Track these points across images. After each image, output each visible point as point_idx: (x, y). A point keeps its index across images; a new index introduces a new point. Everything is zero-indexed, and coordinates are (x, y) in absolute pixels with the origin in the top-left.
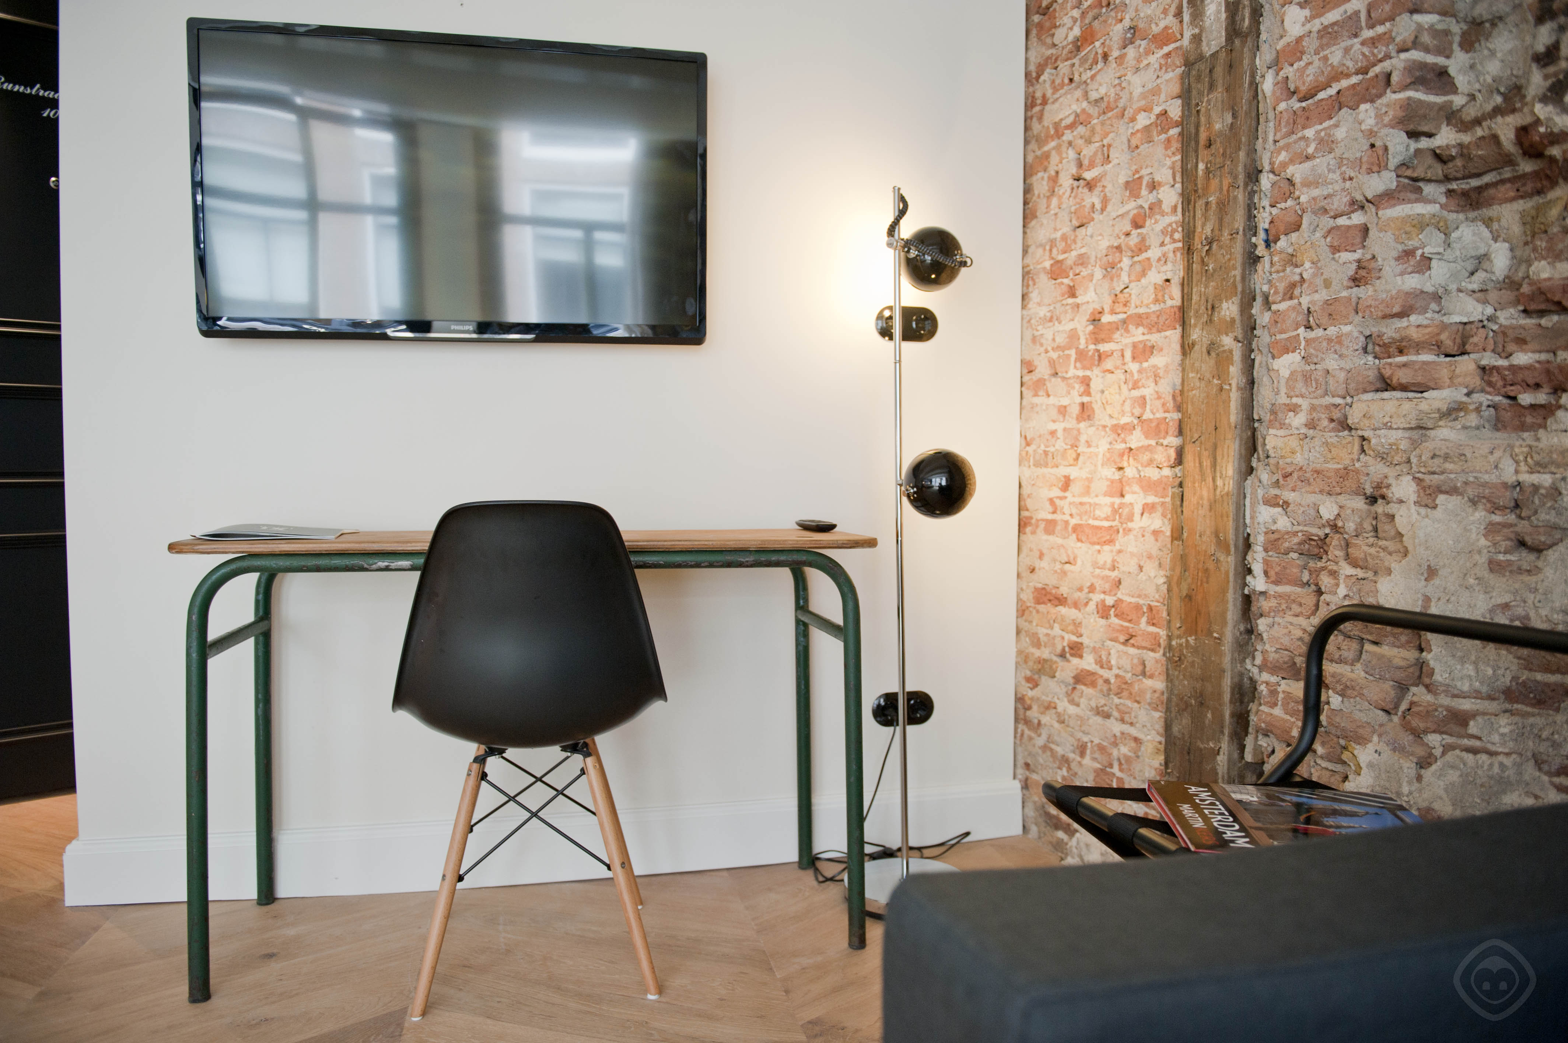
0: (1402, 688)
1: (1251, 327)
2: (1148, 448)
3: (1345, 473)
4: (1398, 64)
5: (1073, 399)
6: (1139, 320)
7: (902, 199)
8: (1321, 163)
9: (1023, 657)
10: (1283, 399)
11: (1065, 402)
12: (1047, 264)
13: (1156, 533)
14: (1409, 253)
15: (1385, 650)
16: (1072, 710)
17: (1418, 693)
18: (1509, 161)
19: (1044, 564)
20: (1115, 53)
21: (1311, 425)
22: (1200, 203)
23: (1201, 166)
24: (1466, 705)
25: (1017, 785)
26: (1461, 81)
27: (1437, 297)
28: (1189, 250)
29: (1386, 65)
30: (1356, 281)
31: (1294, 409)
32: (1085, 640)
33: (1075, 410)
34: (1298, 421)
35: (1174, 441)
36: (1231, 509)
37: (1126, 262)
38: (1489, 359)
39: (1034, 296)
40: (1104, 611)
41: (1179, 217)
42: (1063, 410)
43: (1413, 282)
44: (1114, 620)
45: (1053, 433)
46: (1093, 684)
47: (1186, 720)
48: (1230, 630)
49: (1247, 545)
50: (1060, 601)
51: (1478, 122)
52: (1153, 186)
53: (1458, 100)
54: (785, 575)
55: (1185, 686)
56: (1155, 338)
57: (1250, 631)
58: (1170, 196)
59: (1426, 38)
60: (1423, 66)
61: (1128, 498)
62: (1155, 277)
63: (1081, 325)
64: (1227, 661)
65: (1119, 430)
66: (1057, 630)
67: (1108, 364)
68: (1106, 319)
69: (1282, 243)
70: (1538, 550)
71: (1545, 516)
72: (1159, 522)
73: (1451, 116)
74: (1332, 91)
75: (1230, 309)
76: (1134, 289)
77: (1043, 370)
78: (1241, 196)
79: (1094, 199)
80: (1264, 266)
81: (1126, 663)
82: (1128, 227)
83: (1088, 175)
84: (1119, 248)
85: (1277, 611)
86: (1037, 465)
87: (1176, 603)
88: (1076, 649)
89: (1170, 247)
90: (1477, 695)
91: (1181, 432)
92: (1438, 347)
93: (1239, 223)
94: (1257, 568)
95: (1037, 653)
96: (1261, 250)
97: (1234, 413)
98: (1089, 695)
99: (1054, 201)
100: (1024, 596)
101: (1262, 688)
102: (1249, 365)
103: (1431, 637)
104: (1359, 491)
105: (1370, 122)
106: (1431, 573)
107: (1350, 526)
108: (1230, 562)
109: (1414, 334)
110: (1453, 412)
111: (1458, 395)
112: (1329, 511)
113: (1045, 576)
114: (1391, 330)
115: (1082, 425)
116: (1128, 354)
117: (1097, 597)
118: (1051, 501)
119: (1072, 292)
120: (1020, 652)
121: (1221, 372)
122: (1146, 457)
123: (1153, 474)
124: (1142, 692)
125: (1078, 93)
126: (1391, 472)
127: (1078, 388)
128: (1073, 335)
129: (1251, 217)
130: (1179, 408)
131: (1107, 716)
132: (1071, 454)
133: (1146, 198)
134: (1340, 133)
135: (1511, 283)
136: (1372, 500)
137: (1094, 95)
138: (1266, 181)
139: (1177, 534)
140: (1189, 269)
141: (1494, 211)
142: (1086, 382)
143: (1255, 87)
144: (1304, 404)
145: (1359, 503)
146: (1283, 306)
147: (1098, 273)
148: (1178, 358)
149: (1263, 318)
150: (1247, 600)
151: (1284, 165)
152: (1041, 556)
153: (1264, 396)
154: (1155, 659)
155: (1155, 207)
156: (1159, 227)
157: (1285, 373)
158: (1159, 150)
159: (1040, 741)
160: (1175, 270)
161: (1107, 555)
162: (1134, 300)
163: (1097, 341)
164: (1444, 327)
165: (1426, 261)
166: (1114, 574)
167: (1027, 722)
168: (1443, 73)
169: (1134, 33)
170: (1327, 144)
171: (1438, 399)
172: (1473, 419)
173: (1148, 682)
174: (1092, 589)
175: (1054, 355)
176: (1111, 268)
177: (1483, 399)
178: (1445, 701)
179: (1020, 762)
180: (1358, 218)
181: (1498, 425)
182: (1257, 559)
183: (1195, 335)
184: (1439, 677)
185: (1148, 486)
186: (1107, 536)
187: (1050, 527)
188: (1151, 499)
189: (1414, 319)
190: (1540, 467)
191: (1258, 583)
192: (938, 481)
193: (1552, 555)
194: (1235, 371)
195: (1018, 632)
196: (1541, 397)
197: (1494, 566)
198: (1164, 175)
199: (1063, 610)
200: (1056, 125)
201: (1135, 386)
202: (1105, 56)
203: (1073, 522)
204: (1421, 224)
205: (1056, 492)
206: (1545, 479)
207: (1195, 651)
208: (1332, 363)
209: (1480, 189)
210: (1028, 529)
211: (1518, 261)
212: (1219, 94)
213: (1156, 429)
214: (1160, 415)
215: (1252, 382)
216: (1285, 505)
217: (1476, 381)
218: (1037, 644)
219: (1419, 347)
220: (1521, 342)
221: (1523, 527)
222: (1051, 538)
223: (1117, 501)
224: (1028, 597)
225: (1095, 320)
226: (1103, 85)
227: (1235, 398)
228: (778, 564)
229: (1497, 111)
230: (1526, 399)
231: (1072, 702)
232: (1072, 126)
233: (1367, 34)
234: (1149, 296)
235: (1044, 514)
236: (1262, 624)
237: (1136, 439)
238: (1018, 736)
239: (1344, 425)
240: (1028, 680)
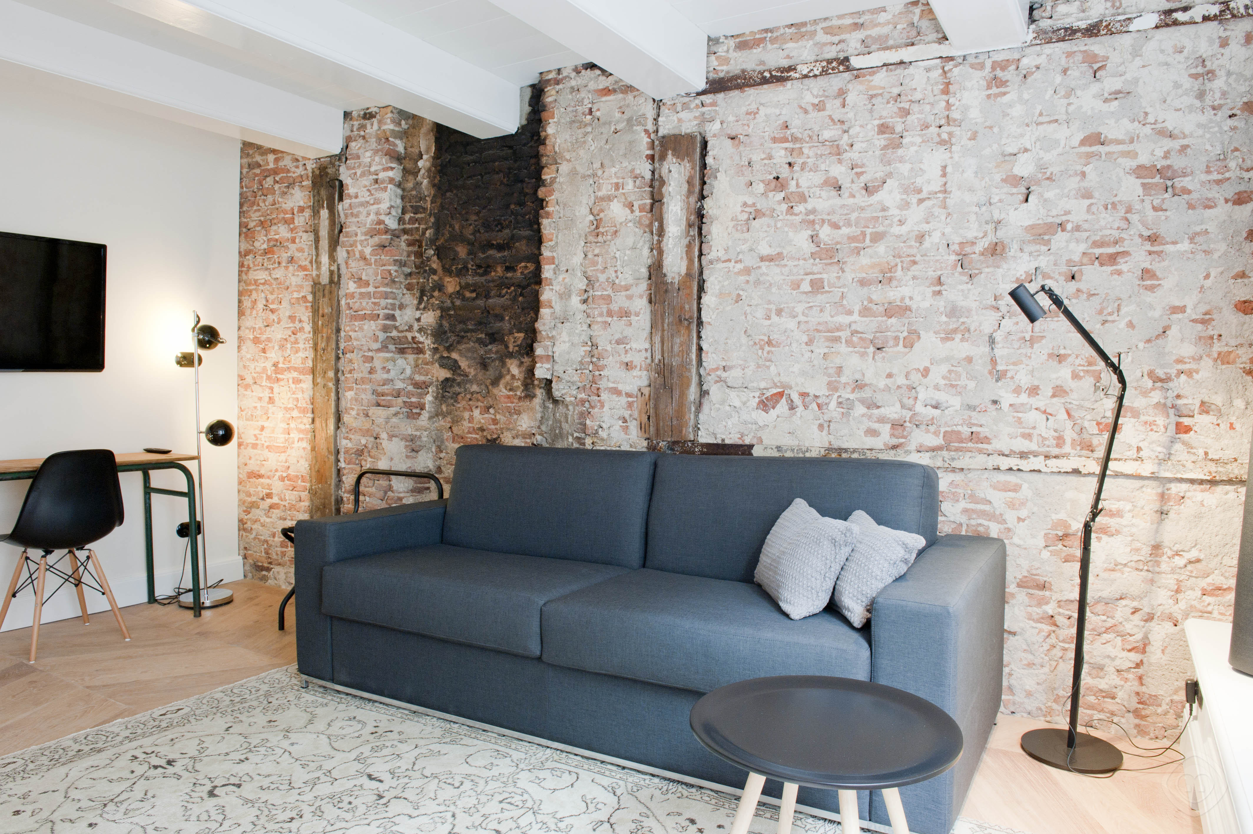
0: (386, 493)
1: (338, 380)
2: (300, 417)
3: (368, 430)
4: (382, 313)
5: (266, 394)
6: (296, 369)
7: (198, 317)
8: (360, 334)
9: (242, 502)
10: (349, 406)
11: (261, 395)
12: (251, 337)
13: (304, 449)
14: (384, 368)
15: (381, 482)
16: (268, 520)
17: (390, 493)
18: (410, 343)
19: (252, 462)
20: (284, 264)
21: (358, 414)
22: (320, 335)
23: (320, 323)
24: (402, 495)
25: (241, 558)
26: (398, 318)
27: (392, 380)
28: (316, 350)
29: (378, 312)
30: (370, 373)
31: (353, 409)
32: (274, 491)
33: (267, 399)
34: (354, 413)
35: (311, 416)
36: (333, 441)
37: (289, 346)
38: (406, 399)
39: (244, 348)
40: (282, 479)
41: (311, 335)
42: (260, 399)
43: (385, 376)
44: (287, 482)
45: (255, 407)
46: (278, 508)
47: (319, 514)
48: (333, 481)
49: (338, 452)
50: (260, 476)
51: (402, 331)
52: (300, 321)
53: (397, 324)
54: (139, 475)
55: (317, 502)
56: (302, 377)
57: (340, 481)
58: (308, 327)
59: (389, 306)
60: (388, 314)
61: (292, 435)
62: (301, 354)
63: (269, 365)
64: (333, 491)
65: (287, 409)
66: (260, 488)
67: (282, 383)
68: (280, 365)
69: (348, 356)
70: (417, 452)
71: (418, 443)
72: (305, 444)
73: (396, 328)
74: (363, 312)
75: (331, 374)
76: (293, 357)
77: (249, 380)
78: (334, 336)
79: (274, 317)
80: (342, 361)
81: (293, 498)
82: (290, 333)
83: (272, 306)
84: (286, 339)
85: (348, 473)
86: (247, 420)
87: (314, 473)
88: (269, 496)
89: (307, 346)
90: (404, 492)
91: (313, 412)
92: (393, 396)
93: (334, 346)
94: (342, 460)
95: (249, 499)
96: (341, 355)
97: (333, 409)
98: (276, 513)
99: (254, 312)
100: (241, 476)
101: (345, 499)
102: (337, 393)
103: (392, 477)
104: (372, 436)
105: (374, 328)
106: (392, 459)
107: (370, 446)
108: (332, 458)
109: (386, 391)
110: (396, 414)
111: (398, 409)
112: (363, 441)
113: (253, 466)
114: (380, 389)
115: (270, 406)
116: (291, 381)
117: (278, 474)
118: (255, 435)
119: (264, 351)
120: (240, 500)
121: (328, 395)
122: (299, 421)
123: (302, 427)
124: (300, 507)
125: (267, 273)
126: (381, 430)
127: (268, 391)
128: (265, 369)
129: (337, 344)
130: (312, 404)
131: (285, 519)
132: (265, 417)
133: (298, 325)
134: (366, 327)
135: (411, 379)
136: (376, 438)
137: (274, 276)
138: (342, 334)
139: (313, 449)
140: (316, 356)
141: (407, 356)
142: (272, 389)
143: (339, 301)
144: (356, 408)
145: (372, 439)
146: (348, 376)
147: (277, 348)
148: (312, 386)
149: (342, 378)
150: (339, 471)
151: (348, 331)
152: (250, 458)
153: (343, 404)
154: (305, 495)
155: (302, 329)
156: (304, 337)
157: (349, 397)
158: (303, 309)
159: (253, 536)
160: (310, 354)
161: (283, 457)
162: (293, 361)
163: (276, 373)
164: (394, 390)
165: (389, 371)
166: (287, 464)
167: (245, 530)
168: (393, 316)
169: (291, 260)
170: (361, 329)
171: (393, 410)
172: (401, 416)
173: (302, 504)
174: (276, 470)
175: (255, 375)
176: (282, 347)
177: (405, 410)
178: (396, 495)
179: (242, 547)
180: (370, 354)
181: (408, 417)
182: (342, 457)
183: (319, 380)
184: (395, 488)
185: (300, 431)
186: (284, 450)
187: (255, 446)
188: (301, 436)
189: (386, 387)
190: (417, 430)
191: (342, 465)
192: (221, 433)
193: (420, 453)
194: (333, 395)
195: (239, 491)
196: (418, 411)
197: (407, 457)
198: (305, 318)
199: (261, 480)
200: (256, 281)
201: (294, 393)
202: (279, 263)
203: (266, 444)
204: (388, 360)
205: (257, 432)
206: (418, 433)
207: (321, 489)
208: (363, 396)
209: (404, 348)
210: (242, 447)
211: (413, 373)
212: (326, 300)
213: (303, 411)
214: (305, 405)
215: (338, 399)
216: (350, 439)
217: (402, 405)
218: (249, 495)
219: (387, 395)
220: (413, 395)
221: (413, 446)
222: (255, 451)
223: (287, 436)
224: (244, 476)
225: (275, 365)
226: (279, 273)
227: (333, 404)
228: (137, 470)
229: (407, 330)
230: (414, 411)
231: (268, 517)
232: (263, 284)
233: (373, 300)
234: (299, 361)
235: (252, 440)
236: (344, 478)
237: (295, 413)
238: (240, 537)
239: (367, 415)
240: (244, 511)
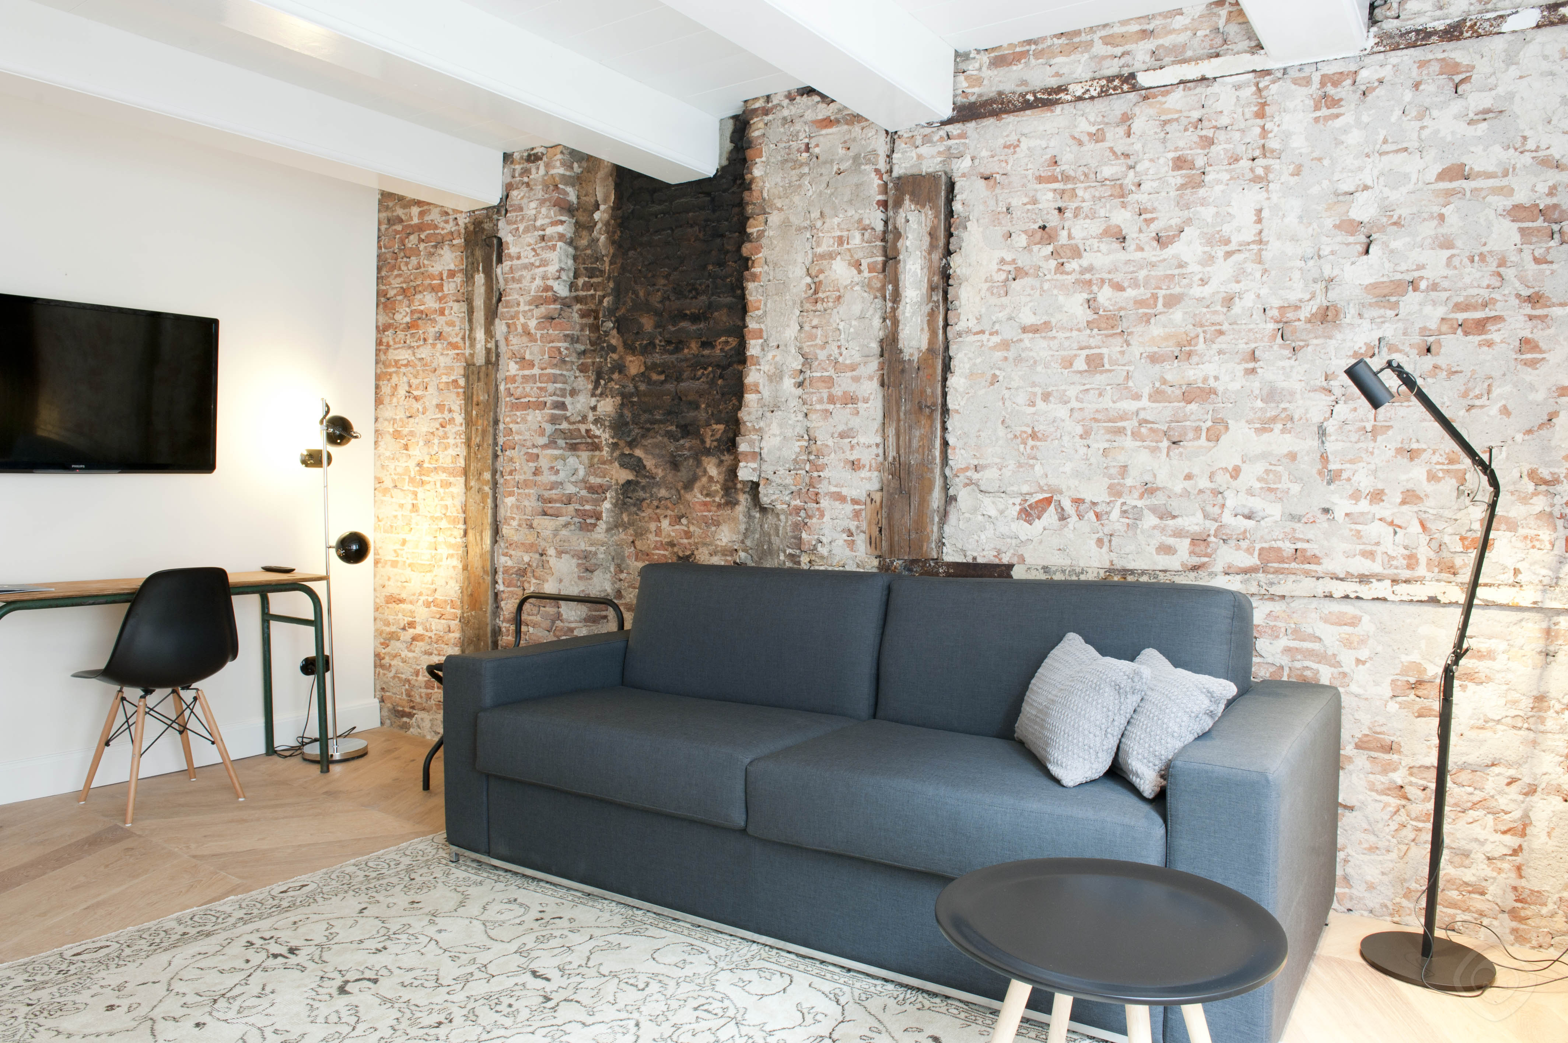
0: (553, 622)
1: (495, 484)
2: (449, 529)
3: (532, 545)
4: (549, 400)
5: (409, 500)
6: (444, 470)
7: (327, 406)
8: (522, 427)
9: (379, 633)
10: (509, 514)
11: (402, 502)
12: (391, 430)
13: (454, 567)
14: (552, 468)
15: (547, 609)
16: (410, 655)
17: (558, 623)
18: (583, 437)
19: (391, 583)
20: (430, 341)
21: (520, 525)
22: (474, 428)
23: (474, 412)
24: (573, 625)
25: (377, 700)
26: (569, 407)
27: (561, 483)
28: (469, 446)
29: (545, 399)
30: (535, 474)
31: (513, 519)
32: (417, 619)
33: (410, 506)
34: (515, 523)
35: (463, 527)
36: (489, 557)
37: (436, 441)
38: (578, 507)
39: (382, 444)
40: (428, 605)
41: (463, 428)
42: (402, 506)
43: (553, 478)
44: (433, 608)
45: (395, 517)
46: (422, 640)
47: (472, 648)
48: (489, 608)
49: (495, 572)
50: (401, 601)
51: (574, 423)
52: (450, 411)
53: (568, 414)
54: (256, 598)
55: (470, 633)
56: (452, 479)
57: (497, 607)
58: (459, 418)
59: (558, 392)
60: (557, 402)
61: (439, 551)
62: (452, 452)
63: (412, 464)
64: (489, 620)
65: (434, 519)
66: (400, 616)
67: (427, 487)
68: (426, 465)
69: (507, 453)
70: (592, 572)
71: (593, 561)
72: (457, 563)
73: (566, 418)
74: (526, 400)
75: (487, 476)
76: (441, 455)
77: (388, 483)
78: (491, 430)
79: (418, 406)
80: (501, 459)
81: (440, 627)
82: (438, 426)
83: (416, 393)
84: (432, 433)
85: (508, 598)
86: (385, 531)
87: (466, 598)
88: (412, 625)
89: (459, 441)
90: (576, 621)
91: (465, 523)
92: (562, 502)
93: (491, 441)
94: (500, 581)
95: (388, 629)
96: (499, 453)
97: (489, 519)
98: (420, 646)
99: (395, 400)
100: (378, 600)
101: (504, 630)
102: (495, 499)
103: (562, 603)
104: (537, 552)
105: (539, 419)
106: (561, 581)
107: (534, 565)
108: (489, 579)
109: (555, 497)
110: (566, 525)
111: (568, 519)
112: (526, 559)
113: (392, 588)
114: (547, 494)
115: (413, 515)
116: (438, 484)
117: (423, 598)
118: (395, 551)
119: (406, 447)
120: (376, 630)
121: (483, 501)
122: (449, 532)
123: (452, 540)
124: (449, 639)
125: (410, 351)
126: (547, 545)
127: (411, 496)
128: (407, 469)
129: (495, 439)
130: (464, 512)
131: (431, 654)
132: (407, 528)
133: (447, 415)
134: (529, 418)
135: (584, 481)
136: (542, 555)
137: (418, 356)
138: (501, 426)
139: (465, 568)
140: (469, 453)
141: (579, 453)
142: (415, 494)
143: (497, 386)
144: (517, 517)
145: (537, 556)
146: (509, 477)
147: (421, 443)
148: (464, 490)
149: (501, 481)
150: (496, 595)
151: (509, 423)
152: (389, 579)
153: (502, 512)
154: (455, 624)
155: (451, 420)
156: (454, 430)
157: (509, 504)
158: (454, 396)
159: (392, 674)
160: (462, 451)
161: (429, 577)
162: (441, 460)
163: (420, 475)
164: (564, 495)
165: (558, 471)
166: (433, 587)
167: (382, 666)
168: (563, 404)
169: (440, 336)
170: (524, 420)
171: (562, 520)
172: (573, 527)
173: (451, 635)
174: (421, 594)
175: (396, 477)
176: (428, 442)
177: (576, 520)
178: (567, 624)
179: (378, 687)
180: (535, 451)
181: (581, 529)
182: (500, 578)
183: (472, 483)
184: (564, 617)
185: (451, 546)
186: (430, 569)
187: (394, 564)
188: (451, 552)
189: (554, 491)
190: (592, 545)
191: (500, 587)
192: (354, 547)
193: (596, 573)
194: (489, 501)
195: (375, 619)
196: (593, 521)
197: (580, 578)
198: (456, 407)
199: (402, 605)
200: (396, 362)
201: (442, 499)
202: (425, 340)
203: (408, 562)
204: (556, 458)
205: (397, 547)
206: (593, 549)
207: (475, 617)
208: (526, 503)
209: (576, 444)
210: (379, 565)
211: (587, 474)
212: (481, 384)
213: (454, 521)
214: (455, 514)
215: (496, 506)
216: (511, 556)
217: (574, 513)
218: (388, 624)
219: (556, 501)
220: (587, 502)
221: (588, 564)
222: (395, 570)
223: (434, 552)
224: (381, 601)
225: (419, 465)
226: (424, 352)
227: (490, 512)
228: (253, 592)
229: (579, 422)
230: (588, 521)
231: (410, 651)
232: (406, 366)
233: (539, 385)
234: (449, 460)
235: (391, 557)
236: (503, 604)
237: (444, 524)
238: (377, 675)
239: (531, 527)
240: (382, 644)
